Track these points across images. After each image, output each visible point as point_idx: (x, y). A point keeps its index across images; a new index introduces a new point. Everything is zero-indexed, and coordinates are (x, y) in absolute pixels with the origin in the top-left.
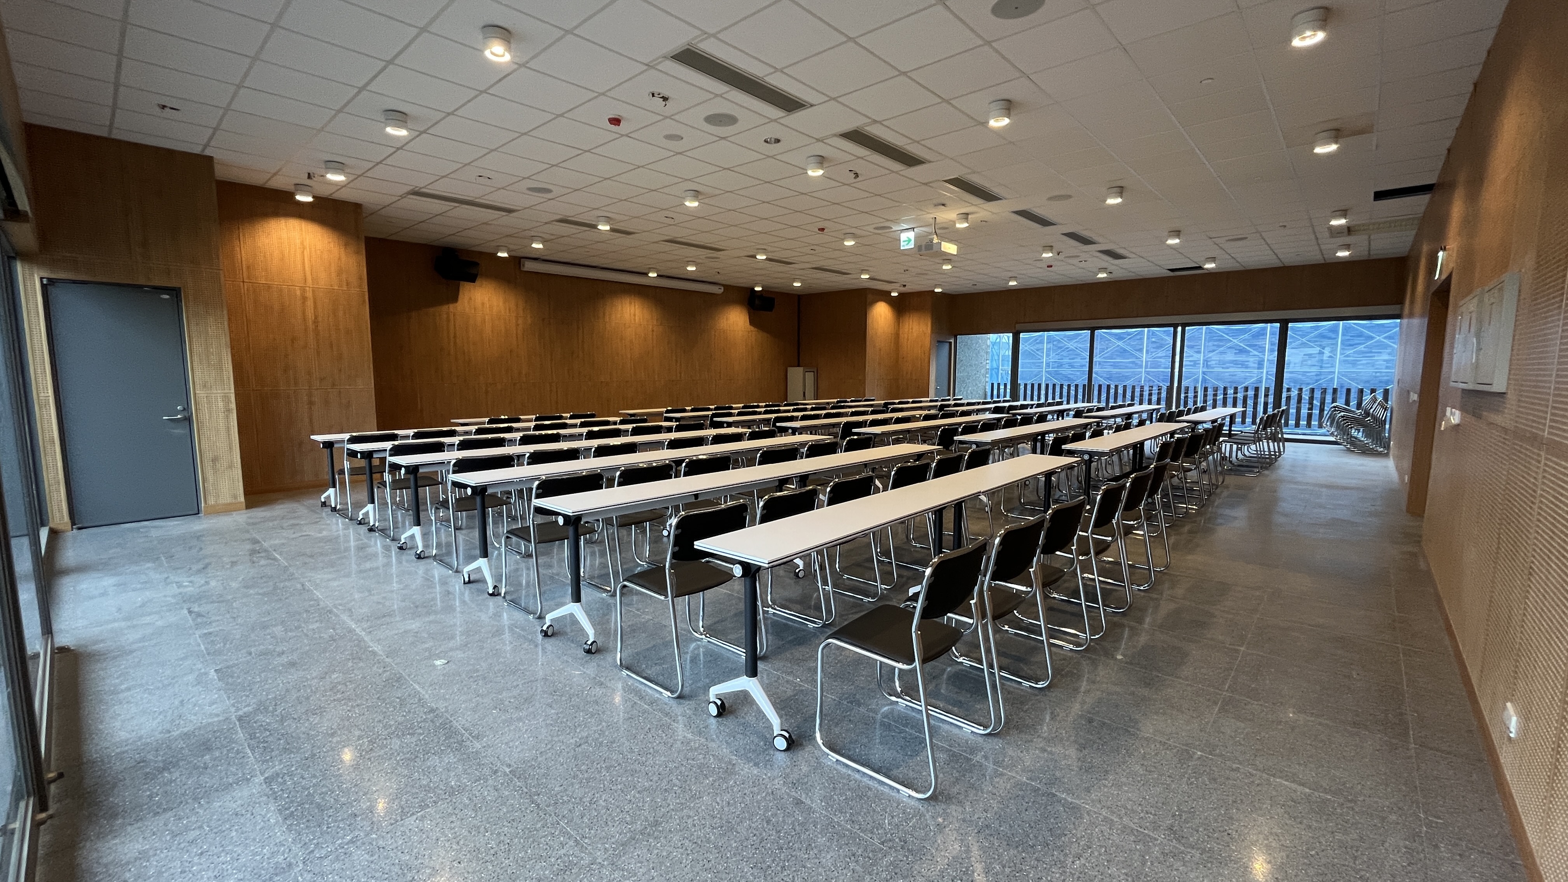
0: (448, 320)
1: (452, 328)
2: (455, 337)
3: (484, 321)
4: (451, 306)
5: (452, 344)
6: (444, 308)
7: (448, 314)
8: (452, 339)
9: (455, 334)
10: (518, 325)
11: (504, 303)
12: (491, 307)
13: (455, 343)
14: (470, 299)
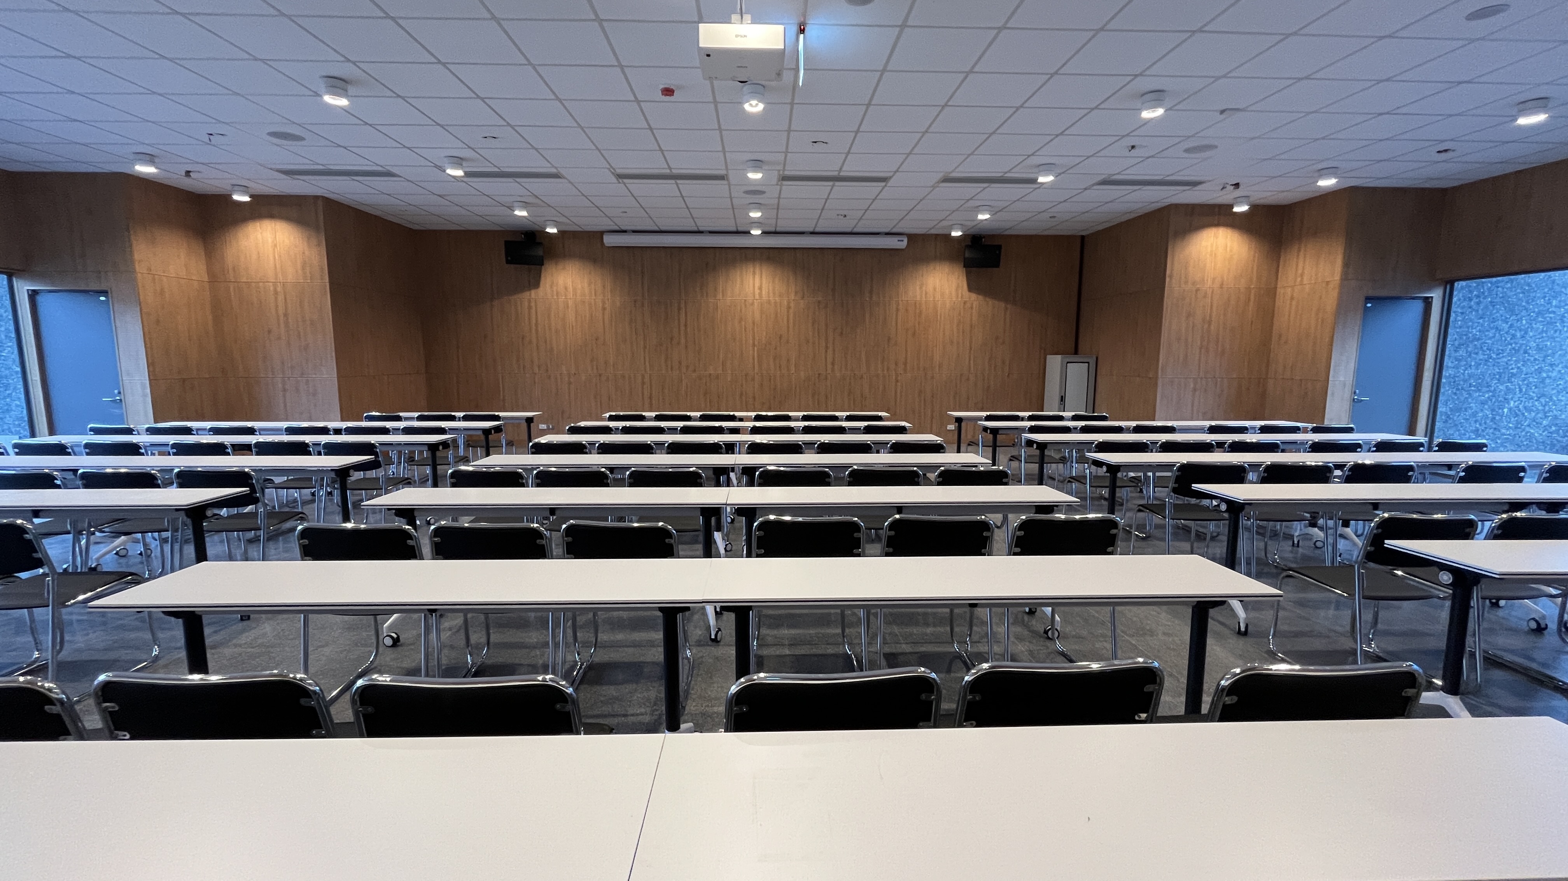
0: (530, 308)
1: (534, 316)
2: (536, 324)
3: (567, 306)
4: (533, 292)
5: (534, 331)
6: (526, 294)
7: (529, 301)
8: (534, 327)
9: (537, 321)
10: (604, 309)
11: (590, 284)
12: (575, 290)
13: (537, 331)
14: (553, 283)
